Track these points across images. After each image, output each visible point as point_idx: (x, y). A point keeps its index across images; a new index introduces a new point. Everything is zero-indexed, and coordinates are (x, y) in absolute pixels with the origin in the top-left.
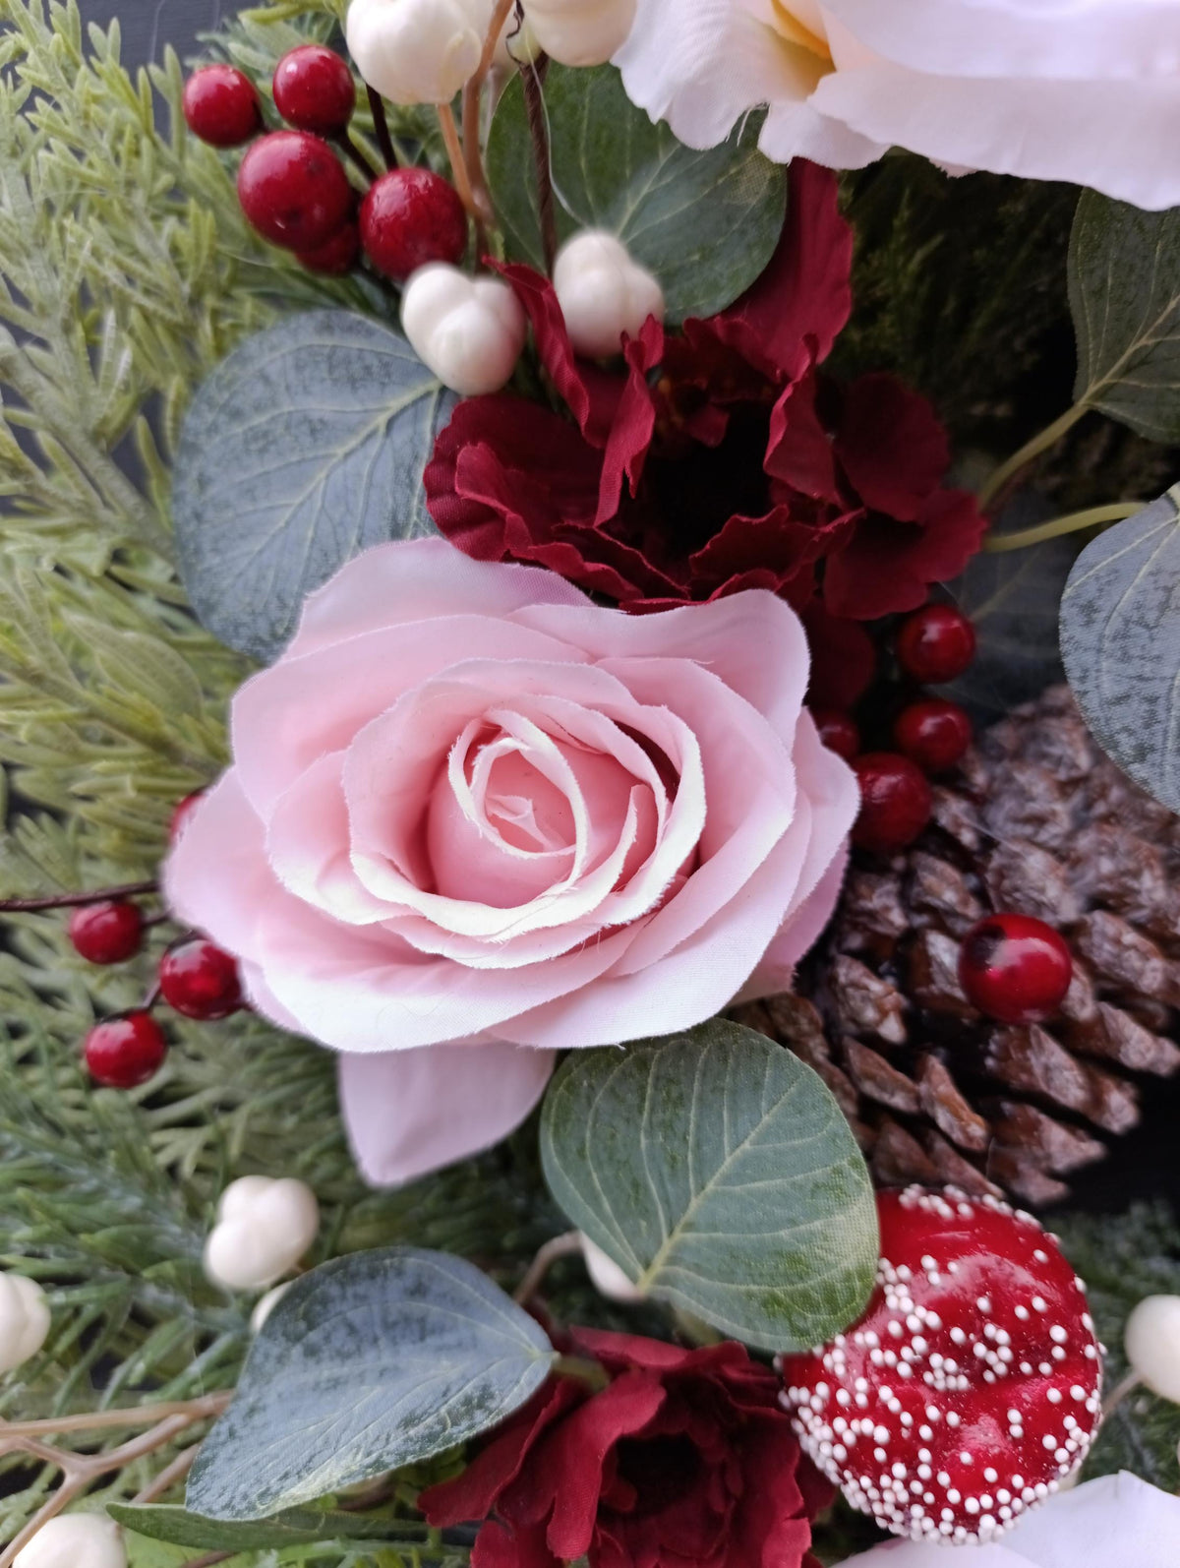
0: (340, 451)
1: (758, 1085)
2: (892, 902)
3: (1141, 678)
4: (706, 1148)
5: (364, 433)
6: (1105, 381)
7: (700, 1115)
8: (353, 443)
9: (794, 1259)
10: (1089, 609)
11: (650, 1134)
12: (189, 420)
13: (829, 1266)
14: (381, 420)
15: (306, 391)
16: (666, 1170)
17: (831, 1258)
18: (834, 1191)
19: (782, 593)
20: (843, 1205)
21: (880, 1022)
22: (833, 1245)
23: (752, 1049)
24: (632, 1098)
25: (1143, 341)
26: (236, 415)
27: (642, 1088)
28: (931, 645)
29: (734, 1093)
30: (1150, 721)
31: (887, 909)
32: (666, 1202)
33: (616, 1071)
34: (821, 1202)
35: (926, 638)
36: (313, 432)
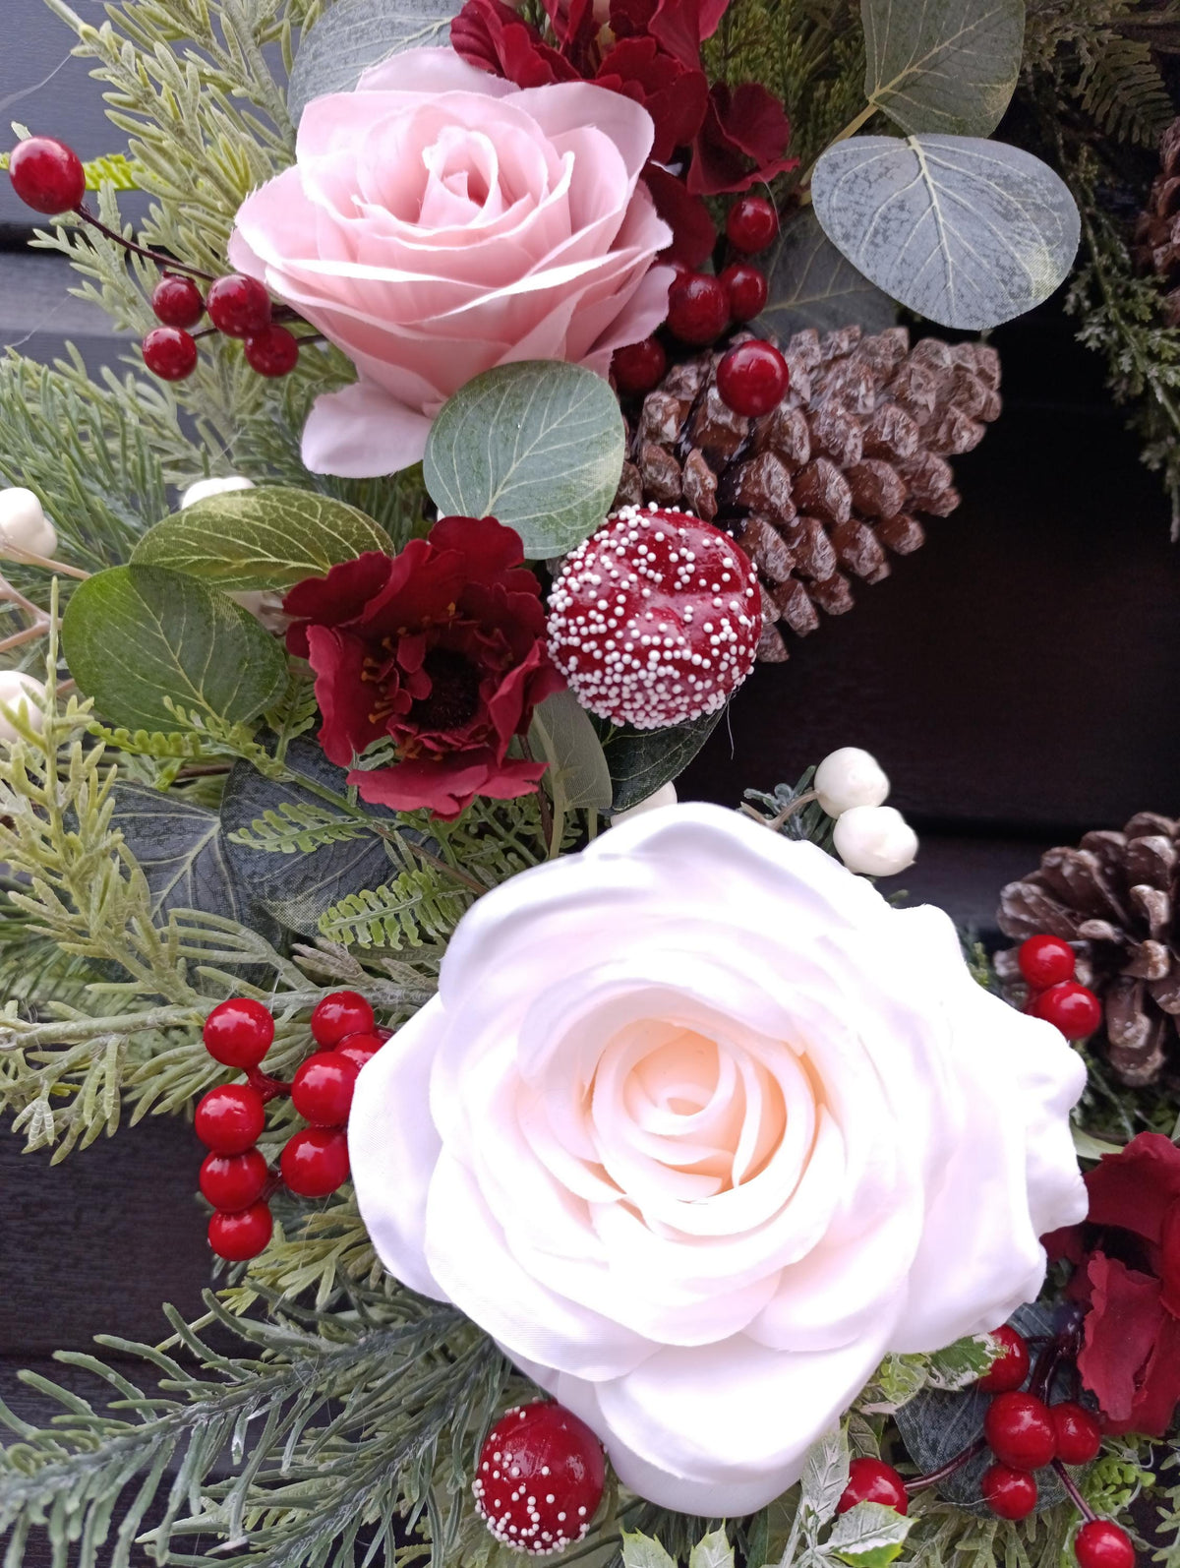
0: (406, 39)
1: (570, 393)
2: (694, 375)
3: (857, 203)
4: (529, 431)
5: (424, 31)
6: (887, 89)
7: (531, 413)
8: (415, 35)
9: (567, 489)
10: (834, 167)
11: (496, 427)
12: (317, 23)
13: (589, 489)
14: (437, 25)
15: (395, 9)
16: (501, 446)
17: (591, 485)
18: (602, 444)
19: (647, 106)
20: (604, 452)
21: (665, 422)
22: (593, 476)
23: (571, 374)
24: (490, 409)
25: (914, 69)
26: (350, 22)
27: (497, 403)
28: (747, 218)
29: (554, 399)
30: (857, 224)
31: (689, 377)
32: (496, 468)
33: (485, 395)
34: (592, 452)
35: (745, 213)
36: (393, 28)
